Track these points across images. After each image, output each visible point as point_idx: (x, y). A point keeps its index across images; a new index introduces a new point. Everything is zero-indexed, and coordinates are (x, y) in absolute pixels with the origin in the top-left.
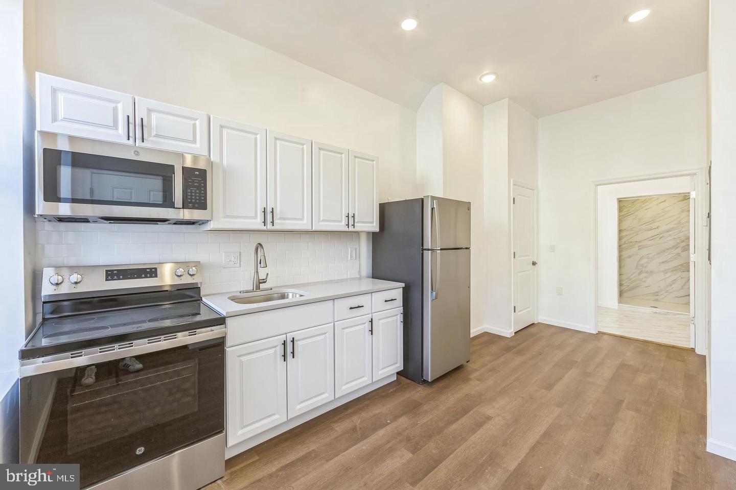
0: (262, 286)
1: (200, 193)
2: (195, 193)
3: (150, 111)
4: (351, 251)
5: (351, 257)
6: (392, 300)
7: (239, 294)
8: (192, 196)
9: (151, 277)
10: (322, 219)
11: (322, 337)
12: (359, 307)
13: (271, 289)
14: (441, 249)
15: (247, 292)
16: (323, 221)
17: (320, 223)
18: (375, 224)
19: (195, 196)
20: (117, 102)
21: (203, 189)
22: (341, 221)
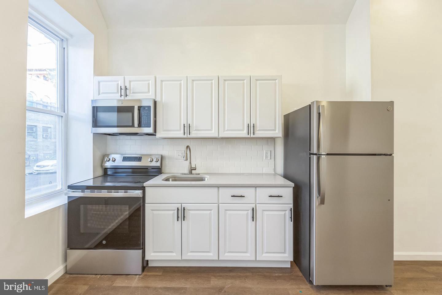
0: (193, 171)
1: (148, 119)
2: (146, 119)
3: (130, 82)
4: (266, 153)
5: (266, 157)
6: (279, 196)
7: (180, 175)
8: (144, 120)
9: (139, 161)
10: (226, 129)
11: (208, 212)
12: (241, 196)
13: (199, 174)
14: (328, 154)
15: (185, 174)
16: (227, 130)
17: (225, 132)
18: (277, 131)
19: (146, 120)
20: (118, 81)
21: (149, 116)
22: (243, 130)
